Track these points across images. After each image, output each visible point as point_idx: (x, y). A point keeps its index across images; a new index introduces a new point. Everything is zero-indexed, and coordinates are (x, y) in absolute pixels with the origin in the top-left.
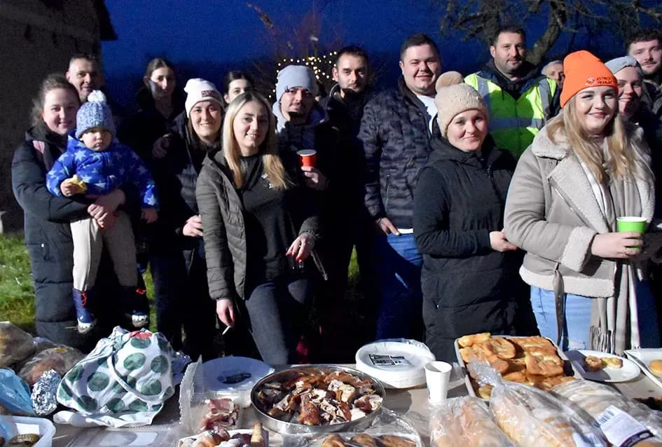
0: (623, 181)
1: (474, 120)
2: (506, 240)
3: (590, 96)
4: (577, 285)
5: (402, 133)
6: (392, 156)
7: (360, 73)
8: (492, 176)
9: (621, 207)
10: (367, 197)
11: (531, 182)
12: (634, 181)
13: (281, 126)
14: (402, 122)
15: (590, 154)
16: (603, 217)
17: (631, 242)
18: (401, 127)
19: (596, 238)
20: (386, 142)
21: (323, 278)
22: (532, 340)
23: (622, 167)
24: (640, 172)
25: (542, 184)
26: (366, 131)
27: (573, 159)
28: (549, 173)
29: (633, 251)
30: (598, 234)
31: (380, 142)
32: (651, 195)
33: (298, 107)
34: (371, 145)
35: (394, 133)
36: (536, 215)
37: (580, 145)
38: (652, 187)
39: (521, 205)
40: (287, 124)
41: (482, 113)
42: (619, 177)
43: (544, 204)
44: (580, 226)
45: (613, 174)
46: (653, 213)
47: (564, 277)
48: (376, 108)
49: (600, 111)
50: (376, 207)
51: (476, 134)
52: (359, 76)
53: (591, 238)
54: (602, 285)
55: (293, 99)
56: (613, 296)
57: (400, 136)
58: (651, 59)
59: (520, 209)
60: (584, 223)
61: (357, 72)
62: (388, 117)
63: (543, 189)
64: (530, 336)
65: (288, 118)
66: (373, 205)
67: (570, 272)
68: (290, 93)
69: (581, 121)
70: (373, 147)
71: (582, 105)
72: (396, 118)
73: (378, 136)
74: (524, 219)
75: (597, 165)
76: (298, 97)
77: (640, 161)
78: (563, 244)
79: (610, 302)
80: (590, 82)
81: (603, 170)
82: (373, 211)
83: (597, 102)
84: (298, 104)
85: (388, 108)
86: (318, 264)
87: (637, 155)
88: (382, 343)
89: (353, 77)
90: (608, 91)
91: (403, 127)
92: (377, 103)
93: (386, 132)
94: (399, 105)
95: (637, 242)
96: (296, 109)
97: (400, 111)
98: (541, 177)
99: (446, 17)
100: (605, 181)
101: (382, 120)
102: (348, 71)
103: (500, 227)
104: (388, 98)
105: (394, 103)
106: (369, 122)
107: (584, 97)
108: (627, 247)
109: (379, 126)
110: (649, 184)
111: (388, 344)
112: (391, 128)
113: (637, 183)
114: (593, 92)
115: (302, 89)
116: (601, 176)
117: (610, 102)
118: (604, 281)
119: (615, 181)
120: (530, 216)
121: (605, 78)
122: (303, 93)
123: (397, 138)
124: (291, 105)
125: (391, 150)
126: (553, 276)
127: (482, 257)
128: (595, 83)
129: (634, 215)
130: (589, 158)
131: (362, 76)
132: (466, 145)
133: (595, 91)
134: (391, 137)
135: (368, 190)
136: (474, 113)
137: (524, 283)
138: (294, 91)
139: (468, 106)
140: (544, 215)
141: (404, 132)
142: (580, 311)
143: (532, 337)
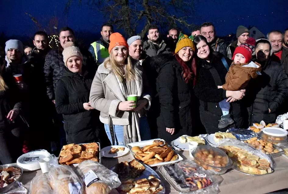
0: (130, 82)
1: (76, 60)
2: (90, 106)
3: (117, 49)
4: (117, 122)
5: (59, 66)
6: (56, 75)
7: (44, 42)
8: (85, 82)
9: (130, 91)
10: (48, 92)
11: (98, 84)
12: (134, 81)
13: (8, 65)
14: (59, 61)
15: (118, 72)
16: (123, 95)
17: (131, 104)
18: (59, 63)
19: (120, 103)
20: (54, 69)
21: (28, 126)
22: (91, 144)
23: (130, 77)
24: (137, 78)
25: (102, 84)
26: (46, 65)
27: (112, 74)
28: (104, 79)
29: (132, 108)
30: (121, 102)
31: (51, 69)
32: (140, 86)
33: (14, 57)
34: (48, 71)
35: (56, 66)
36: (100, 96)
37: (115, 68)
38: (142, 83)
39: (95, 92)
40: (10, 63)
41: (79, 57)
42: (129, 80)
43: (103, 91)
44: (115, 99)
45: (127, 79)
46: (141, 93)
47: (112, 119)
48: (49, 56)
49: (121, 55)
50: (51, 95)
51: (77, 65)
52: (43, 43)
53: (118, 104)
54: (124, 121)
55: (11, 54)
56: (129, 124)
57: (58, 67)
58: (156, 35)
59: (95, 94)
60: (117, 98)
61: (42, 42)
62: (54, 60)
63: (102, 86)
64: (90, 143)
65: (11, 61)
66: (50, 95)
67: (113, 117)
68: (10, 51)
69: (115, 58)
70: (49, 72)
71: (115, 53)
72: (57, 60)
73: (50, 67)
74: (95, 98)
75: (121, 76)
76: (13, 52)
77: (137, 73)
78: (108, 107)
79: (129, 126)
80: (117, 44)
81: (123, 78)
82: (50, 97)
83: (120, 52)
84: (14, 55)
85: (54, 56)
86: (25, 121)
87: (136, 71)
88: (32, 152)
89: (40, 44)
90: (124, 48)
91: (60, 63)
92: (50, 54)
93: (53, 65)
94: (59, 55)
95: (133, 104)
96: (13, 58)
97: (59, 57)
98: (101, 81)
99: (110, 20)
100: (124, 81)
101: (51, 61)
102: (39, 41)
103: (88, 101)
104: (54, 52)
105: (56, 54)
106: (47, 62)
107: (115, 50)
108: (130, 106)
109: (50, 63)
110: (140, 82)
111: (35, 152)
112: (55, 64)
113: (136, 81)
114: (118, 48)
115: (15, 49)
116: (122, 80)
117: (125, 52)
118: (125, 119)
119: (128, 82)
120: (97, 97)
121: (122, 43)
122: (15, 51)
123: (58, 68)
124: (11, 56)
125: (56, 73)
126: (108, 119)
127: (82, 113)
128: (119, 44)
129: (134, 94)
130: (118, 73)
131: (45, 43)
132: (74, 70)
133: (119, 47)
134: (55, 67)
135: (48, 89)
136: (75, 58)
137: (101, 123)
138: (12, 50)
139: (73, 55)
140: (104, 96)
141: (60, 65)
142: (120, 131)
143: (92, 143)
